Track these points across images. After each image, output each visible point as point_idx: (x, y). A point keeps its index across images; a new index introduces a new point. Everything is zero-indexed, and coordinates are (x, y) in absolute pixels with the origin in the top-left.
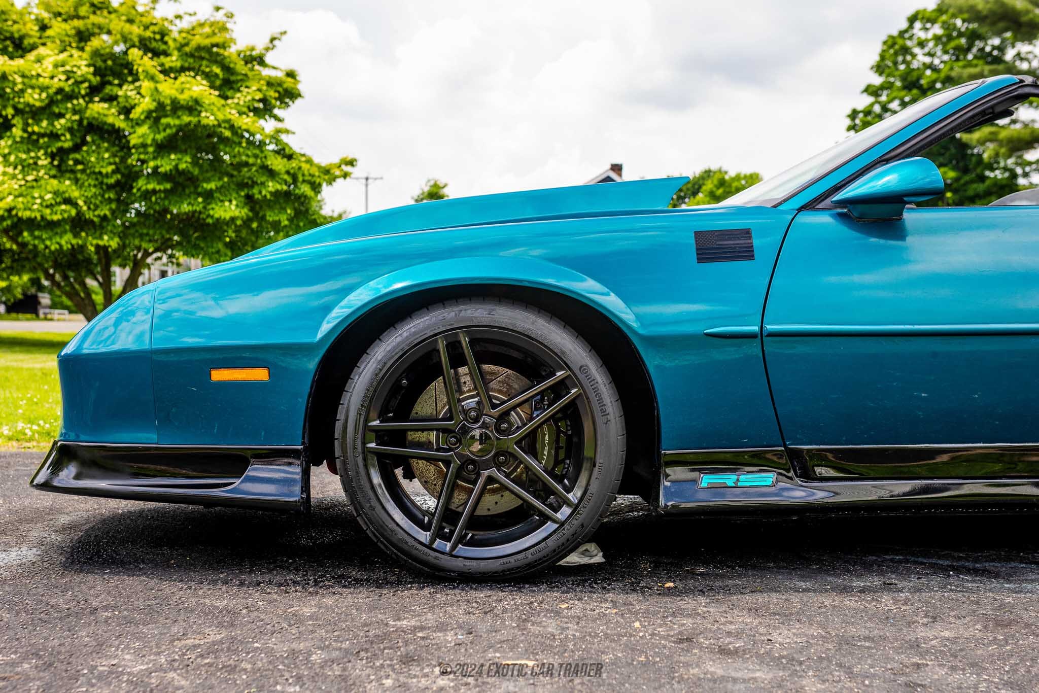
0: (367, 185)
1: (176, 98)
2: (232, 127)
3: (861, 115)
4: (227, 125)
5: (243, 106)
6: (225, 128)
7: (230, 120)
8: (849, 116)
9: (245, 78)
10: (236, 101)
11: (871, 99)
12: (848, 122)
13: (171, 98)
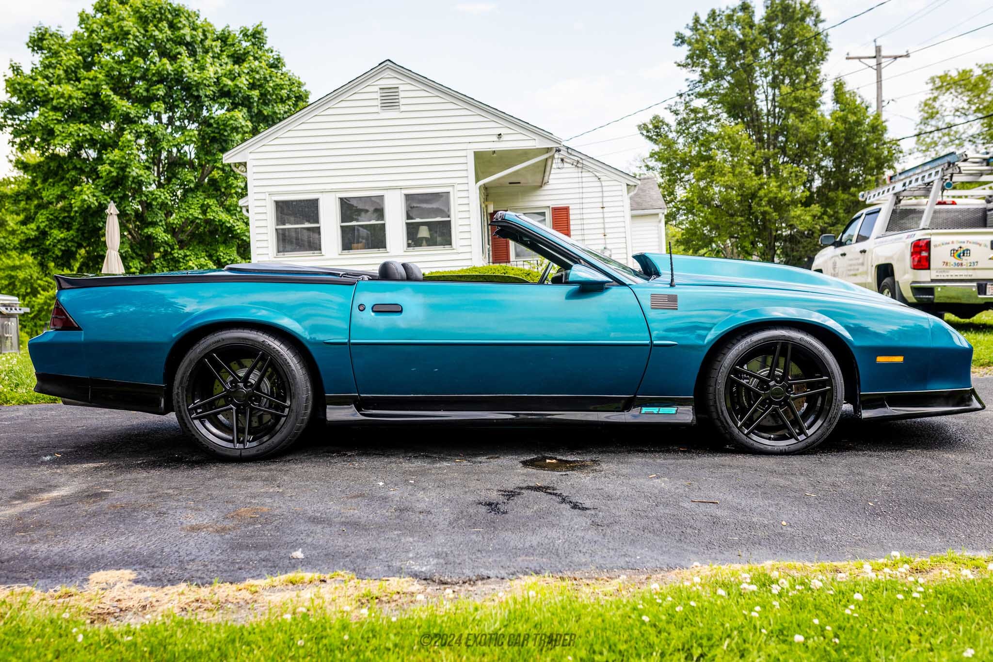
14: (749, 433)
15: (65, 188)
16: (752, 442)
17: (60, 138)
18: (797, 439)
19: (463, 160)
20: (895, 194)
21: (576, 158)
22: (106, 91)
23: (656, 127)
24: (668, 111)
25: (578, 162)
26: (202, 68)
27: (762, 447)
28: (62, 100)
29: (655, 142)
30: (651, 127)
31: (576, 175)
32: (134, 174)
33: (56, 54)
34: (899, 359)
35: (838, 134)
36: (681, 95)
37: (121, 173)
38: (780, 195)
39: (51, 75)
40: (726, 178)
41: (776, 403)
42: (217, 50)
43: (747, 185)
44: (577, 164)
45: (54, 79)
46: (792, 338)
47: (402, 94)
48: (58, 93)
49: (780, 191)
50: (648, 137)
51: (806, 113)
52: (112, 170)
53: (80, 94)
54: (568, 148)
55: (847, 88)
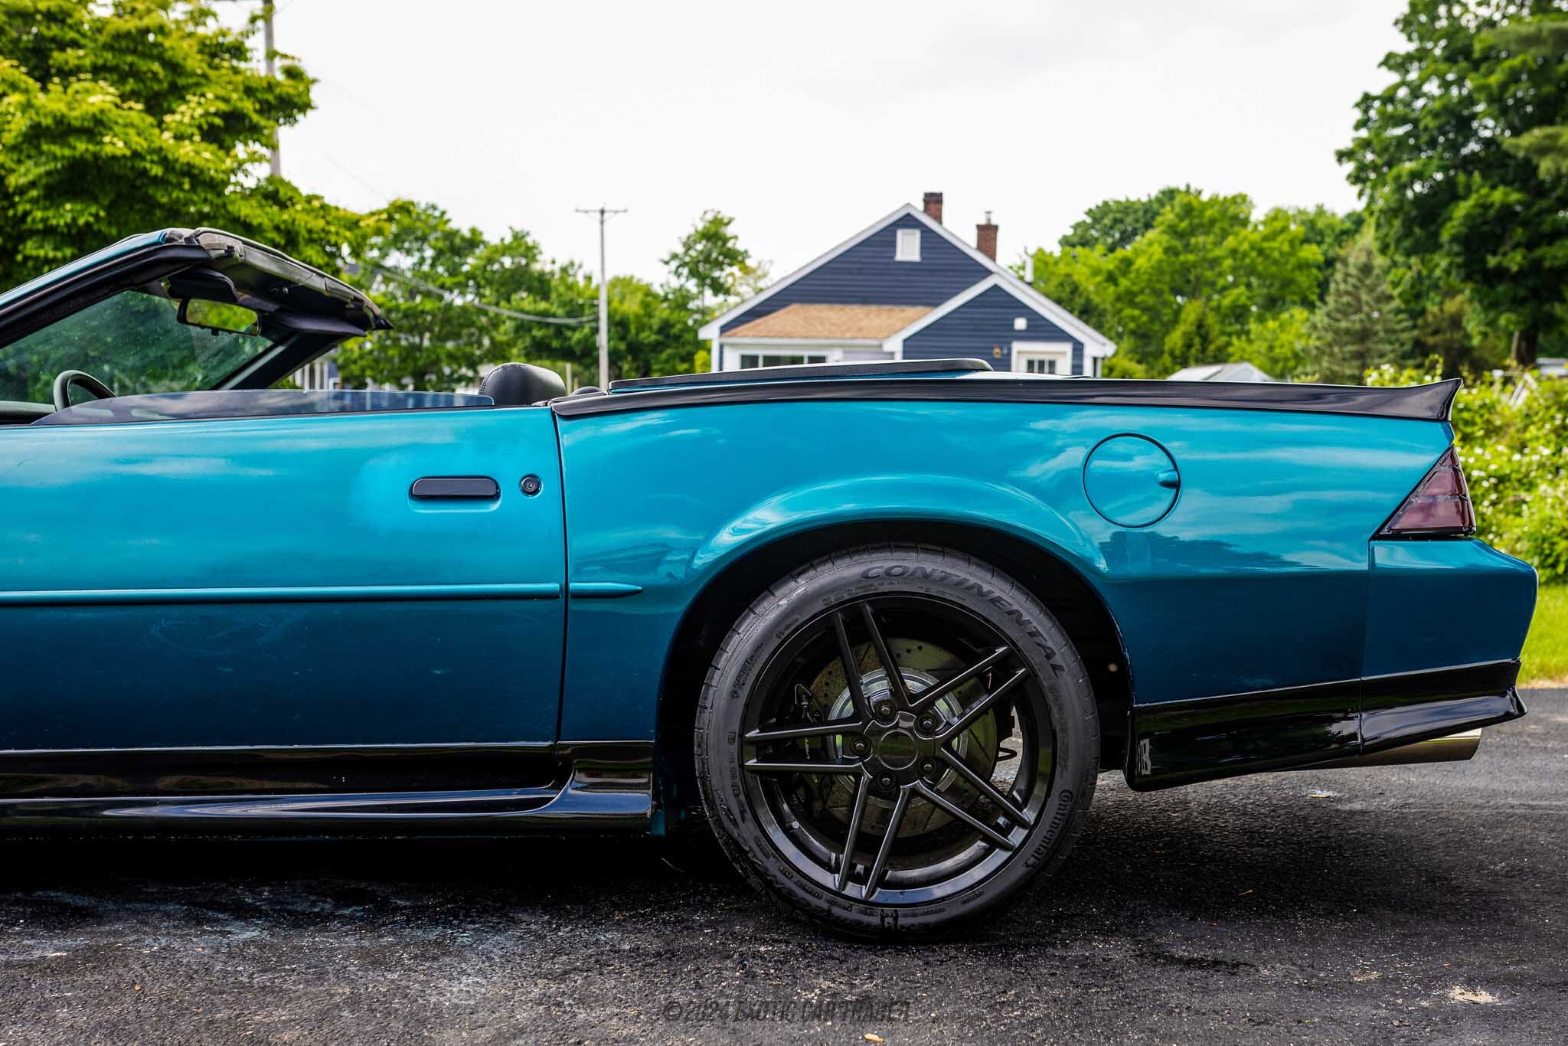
0: (602, 222)
1: (63, 116)
2: (165, 161)
3: (1377, 104)
4: (155, 158)
5: (190, 126)
6: (152, 162)
7: (161, 149)
8: (1357, 105)
9: (203, 81)
10: (178, 117)
11: (1394, 78)
12: (1357, 115)
13: (55, 117)
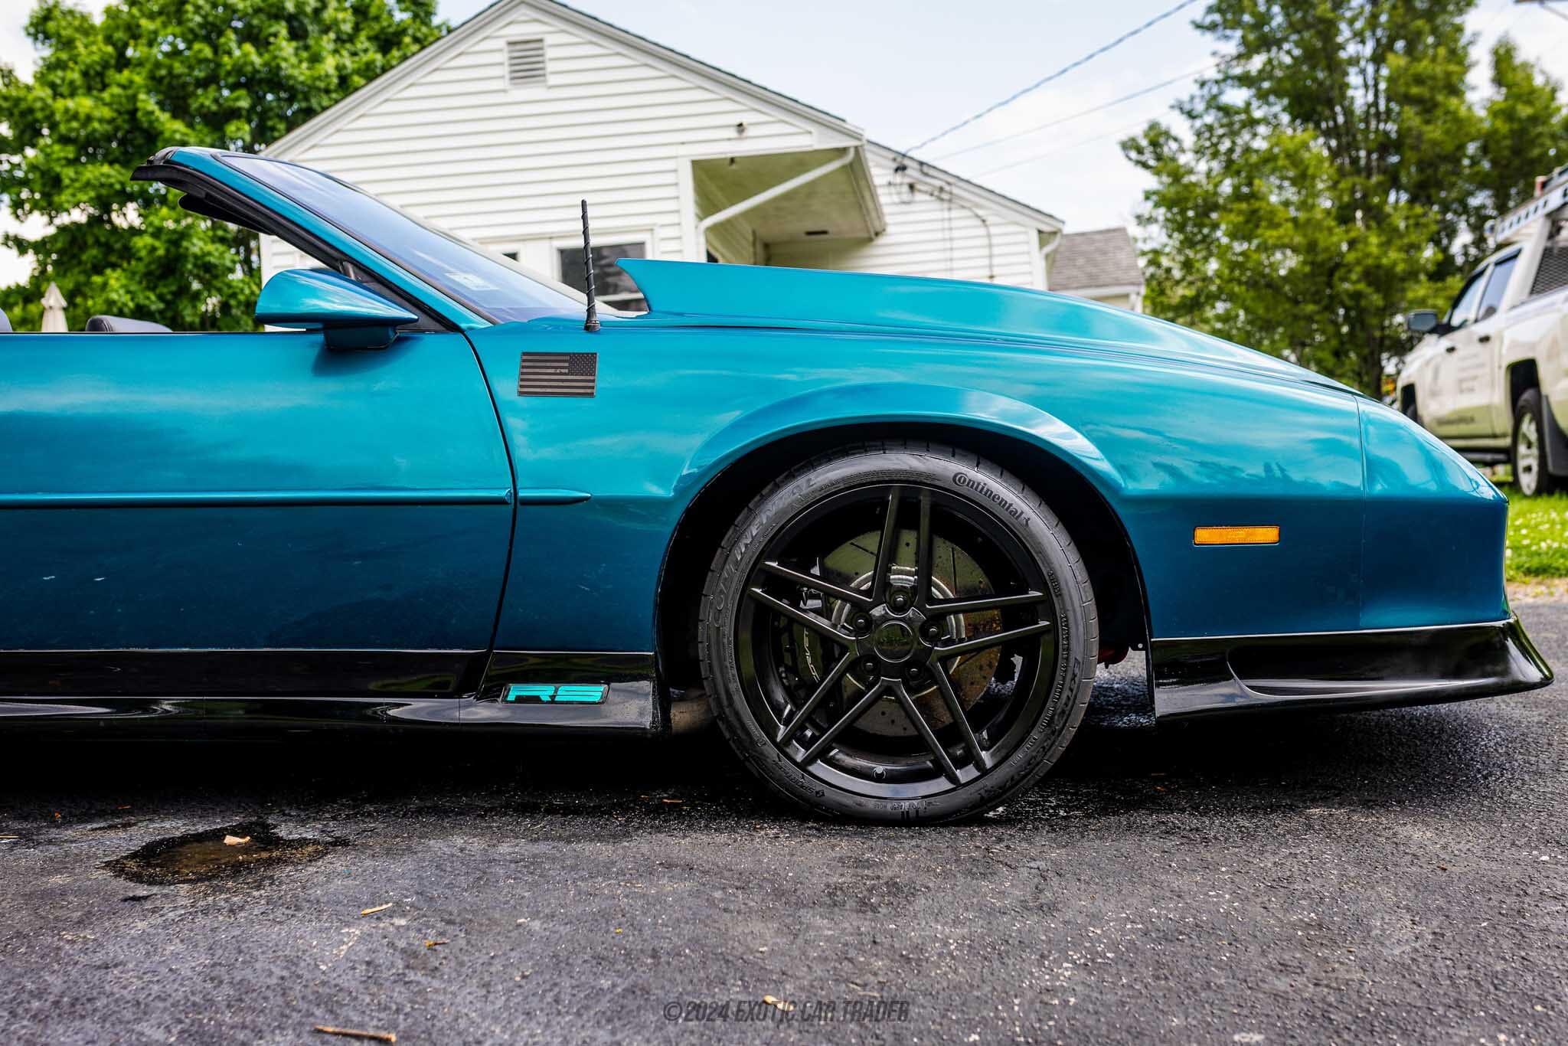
14: (810, 760)
15: (82, 278)
16: (818, 786)
17: (69, 191)
18: (953, 779)
19: (670, 178)
20: (1549, 215)
21: (938, 183)
22: (148, 103)
23: (1155, 144)
24: (1177, 112)
25: (941, 189)
26: (315, 59)
27: (848, 800)
28: (75, 124)
29: (1157, 172)
30: (1144, 143)
31: (938, 215)
32: (196, 250)
33: (68, 44)
34: (1267, 535)
35: (1497, 142)
36: (1203, 84)
37: (173, 249)
38: (1385, 261)
39: (58, 81)
40: (1281, 231)
41: (891, 671)
42: (347, 28)
43: (1322, 244)
44: (940, 194)
45: (65, 90)
46: (931, 476)
47: (550, 53)
48: (67, 111)
49: (1385, 253)
50: (1138, 162)
51: (1436, 105)
52: (157, 244)
53: (106, 113)
54: (921, 164)
55: (1520, 58)
